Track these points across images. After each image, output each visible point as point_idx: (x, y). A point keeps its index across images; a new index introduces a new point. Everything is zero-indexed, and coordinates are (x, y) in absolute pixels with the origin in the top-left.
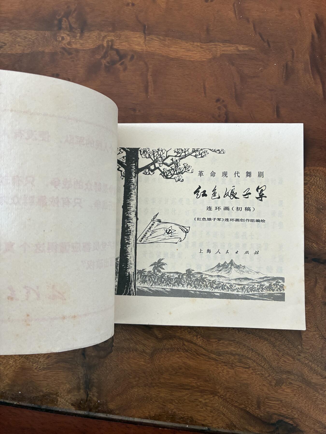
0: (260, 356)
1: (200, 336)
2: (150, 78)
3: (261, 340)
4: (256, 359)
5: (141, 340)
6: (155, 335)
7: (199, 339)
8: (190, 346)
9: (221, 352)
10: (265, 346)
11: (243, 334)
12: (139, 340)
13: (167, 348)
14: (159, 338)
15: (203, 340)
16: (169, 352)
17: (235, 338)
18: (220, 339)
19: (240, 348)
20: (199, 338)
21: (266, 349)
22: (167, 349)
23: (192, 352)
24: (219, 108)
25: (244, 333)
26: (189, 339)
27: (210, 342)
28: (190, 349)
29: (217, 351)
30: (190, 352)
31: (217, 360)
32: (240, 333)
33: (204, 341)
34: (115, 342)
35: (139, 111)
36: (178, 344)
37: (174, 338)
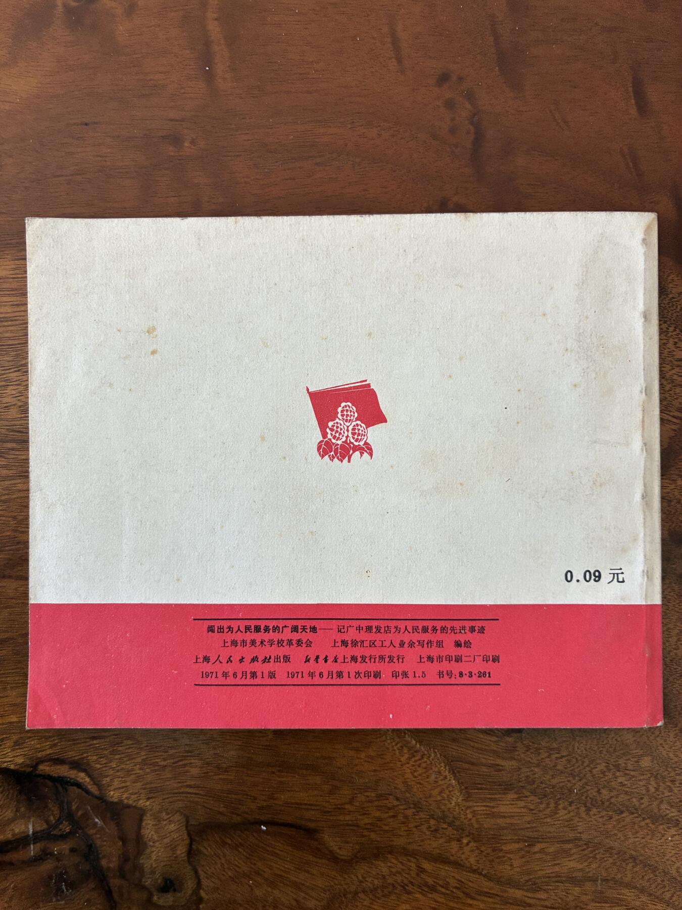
0: (657, 873)
1: (468, 838)
2: (214, 29)
3: (657, 828)
4: (645, 884)
5: (285, 872)
6: (331, 852)
7: (467, 849)
8: (443, 873)
9: (539, 878)
10: (672, 844)
11: (602, 817)
12: (279, 873)
13: (372, 887)
14: (342, 860)
15: (478, 849)
16: (376, 897)
17: (580, 833)
18: (532, 842)
19: (597, 859)
20: (468, 844)
21: (673, 852)
22: (371, 891)
23: (448, 892)
24: (450, 105)
25: (604, 813)
26: (438, 851)
27: (501, 854)
28: (441, 883)
29: (526, 878)
30: (443, 890)
31: (530, 905)
32: (592, 813)
33: (482, 851)
34: (206, 889)
35: (193, 142)
36: (403, 870)
37: (390, 853)
